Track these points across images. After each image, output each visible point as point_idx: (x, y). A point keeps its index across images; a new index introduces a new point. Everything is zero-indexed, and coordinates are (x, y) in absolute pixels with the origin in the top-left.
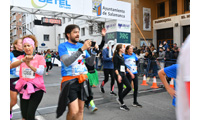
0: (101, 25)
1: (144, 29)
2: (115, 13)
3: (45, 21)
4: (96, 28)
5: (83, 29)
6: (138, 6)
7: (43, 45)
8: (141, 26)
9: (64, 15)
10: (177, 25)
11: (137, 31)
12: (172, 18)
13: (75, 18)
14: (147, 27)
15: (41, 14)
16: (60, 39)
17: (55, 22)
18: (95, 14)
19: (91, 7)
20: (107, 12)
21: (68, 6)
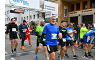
0: (43, 14)
1: (64, 16)
2: (50, 8)
4: (41, 15)
5: (34, 15)
9: (25, 8)
10: (80, 15)
11: (61, 17)
12: (78, 12)
14: (66, 16)
16: (22, 20)
19: (39, 5)
20: (47, 8)
21: (28, 4)
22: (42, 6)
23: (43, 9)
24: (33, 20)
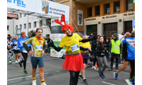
0: (48, 21)
2: (58, 12)
4: (44, 22)
5: (35, 22)
6: (75, 9)
8: (76, 23)
10: (99, 23)
12: (97, 18)
14: (80, 23)
16: (17, 29)
18: (44, 13)
19: (41, 7)
20: (53, 11)
21: (24, 5)
22: (46, 9)
23: (47, 12)
24: (33, 28)
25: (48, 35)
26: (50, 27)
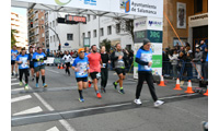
0: (130, 24)
1: (178, 26)
2: (145, 9)
3: (69, 19)
4: (123, 26)
5: (110, 27)
7: (67, 44)
8: (174, 23)
9: (89, 12)
11: (170, 29)
13: (101, 15)
15: (64, 11)
16: (84, 38)
17: (80, 19)
18: (123, 11)
20: (136, 8)
21: (94, 2)
23: (128, 10)
24: (106, 36)
25: (130, 46)
26: (132, 33)
